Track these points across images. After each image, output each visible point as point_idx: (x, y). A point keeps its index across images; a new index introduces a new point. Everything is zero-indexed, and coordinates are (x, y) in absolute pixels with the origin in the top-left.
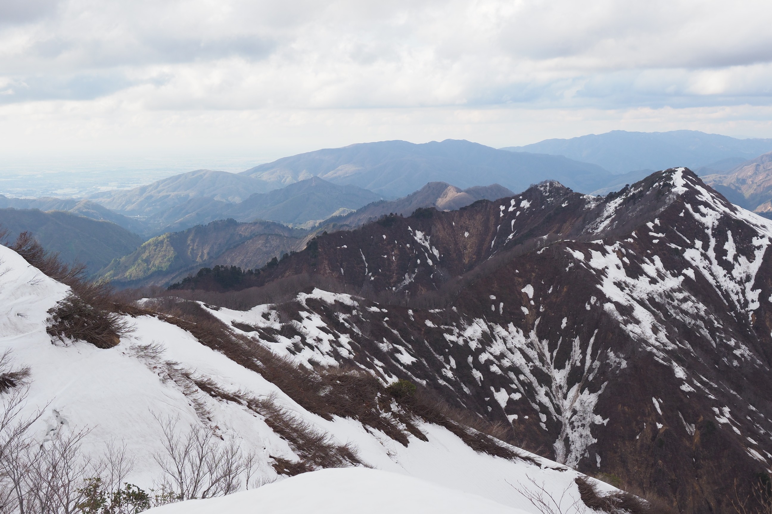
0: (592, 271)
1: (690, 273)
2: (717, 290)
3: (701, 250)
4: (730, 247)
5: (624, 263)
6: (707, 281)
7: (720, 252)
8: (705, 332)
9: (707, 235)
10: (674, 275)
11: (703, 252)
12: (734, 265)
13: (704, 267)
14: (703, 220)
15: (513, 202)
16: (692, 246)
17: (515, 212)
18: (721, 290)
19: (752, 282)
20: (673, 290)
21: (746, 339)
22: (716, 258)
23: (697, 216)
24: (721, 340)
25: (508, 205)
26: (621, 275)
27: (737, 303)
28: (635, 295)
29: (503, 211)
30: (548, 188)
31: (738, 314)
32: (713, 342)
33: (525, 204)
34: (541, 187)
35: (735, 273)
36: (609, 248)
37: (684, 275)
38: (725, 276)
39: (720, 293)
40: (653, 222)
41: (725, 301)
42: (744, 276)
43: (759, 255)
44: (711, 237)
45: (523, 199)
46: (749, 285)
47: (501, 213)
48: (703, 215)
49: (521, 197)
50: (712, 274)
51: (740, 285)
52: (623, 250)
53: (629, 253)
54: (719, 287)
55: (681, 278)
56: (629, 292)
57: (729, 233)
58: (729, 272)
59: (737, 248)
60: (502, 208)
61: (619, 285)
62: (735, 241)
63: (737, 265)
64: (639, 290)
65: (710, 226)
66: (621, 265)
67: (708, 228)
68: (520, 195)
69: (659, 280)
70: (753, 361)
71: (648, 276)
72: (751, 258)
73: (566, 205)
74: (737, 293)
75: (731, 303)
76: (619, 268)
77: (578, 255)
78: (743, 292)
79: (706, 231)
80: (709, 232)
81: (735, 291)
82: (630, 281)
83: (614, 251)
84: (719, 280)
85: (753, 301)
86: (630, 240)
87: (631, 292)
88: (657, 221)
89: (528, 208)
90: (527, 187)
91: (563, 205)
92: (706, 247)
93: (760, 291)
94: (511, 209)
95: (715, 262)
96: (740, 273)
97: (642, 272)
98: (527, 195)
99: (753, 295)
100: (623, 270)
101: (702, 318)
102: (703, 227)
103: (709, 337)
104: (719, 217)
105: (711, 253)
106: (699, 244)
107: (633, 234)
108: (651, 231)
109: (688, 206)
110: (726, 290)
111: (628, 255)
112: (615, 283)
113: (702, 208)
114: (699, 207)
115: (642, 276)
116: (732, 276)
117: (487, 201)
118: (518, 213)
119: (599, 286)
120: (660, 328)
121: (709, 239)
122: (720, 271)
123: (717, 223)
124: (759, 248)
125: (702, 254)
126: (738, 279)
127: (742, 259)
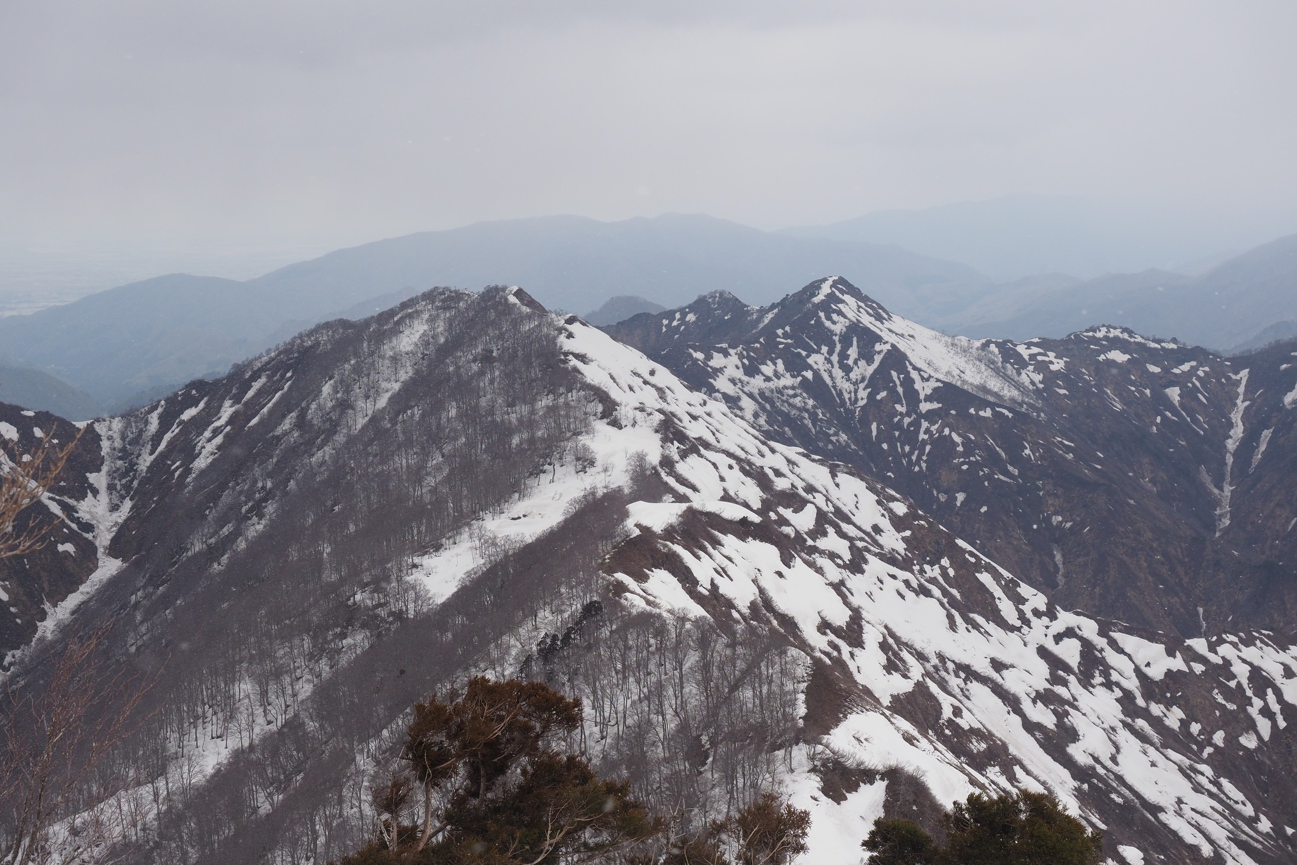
0: (709, 369)
1: (809, 375)
2: (832, 389)
3: (826, 354)
4: (853, 352)
5: (743, 364)
6: (824, 382)
7: (843, 356)
8: (808, 422)
9: (834, 341)
10: (793, 376)
11: (828, 356)
12: (853, 368)
13: (825, 370)
14: (832, 327)
15: (678, 316)
16: (818, 352)
17: (679, 326)
18: (836, 390)
19: (866, 382)
20: (785, 387)
21: (848, 429)
22: (838, 362)
23: (828, 324)
24: (821, 428)
25: (672, 319)
26: (739, 374)
27: (847, 400)
28: (746, 389)
29: (666, 326)
30: (717, 299)
31: (847, 410)
32: (813, 430)
33: (691, 317)
34: (710, 298)
35: (853, 375)
36: (732, 351)
37: (803, 376)
38: (843, 377)
39: (834, 392)
40: (783, 329)
41: (837, 399)
42: (859, 377)
43: (878, 359)
44: (837, 343)
45: (689, 313)
46: (862, 386)
47: (664, 328)
48: (834, 323)
49: (687, 310)
50: (831, 376)
51: (854, 385)
52: (745, 353)
53: (750, 355)
54: (835, 387)
55: (800, 378)
56: (741, 387)
57: (855, 339)
58: (847, 375)
59: (859, 352)
60: (665, 322)
61: (733, 381)
62: (858, 347)
63: (856, 368)
64: (751, 386)
65: (838, 333)
66: (740, 365)
67: (836, 335)
68: (686, 308)
69: (774, 378)
70: (848, 445)
71: (764, 375)
72: (870, 361)
73: (729, 316)
74: (850, 393)
75: (843, 401)
76: (737, 368)
77: (699, 356)
78: (856, 391)
79: (834, 337)
80: (836, 338)
81: (848, 391)
82: (746, 379)
83: (736, 354)
84: (836, 381)
85: (862, 399)
86: (758, 345)
87: (743, 386)
88: (788, 328)
89: (694, 322)
90: (695, 298)
91: (726, 318)
92: (831, 352)
93: (869, 390)
94: (675, 323)
95: (836, 365)
96: (857, 375)
97: (759, 372)
98: (693, 308)
99: (863, 394)
100: (741, 370)
101: (807, 411)
102: (832, 333)
103: (810, 425)
104: (847, 324)
105: (835, 358)
106: (825, 349)
107: (762, 340)
108: (779, 337)
109: (822, 314)
110: (840, 390)
111: (749, 358)
112: (729, 380)
113: (835, 317)
114: (832, 315)
115: (758, 374)
116: (849, 377)
117: (649, 314)
118: (683, 328)
119: (712, 381)
120: (761, 415)
121: (835, 345)
122: (838, 373)
123: (844, 329)
124: (879, 353)
125: (826, 359)
126: (854, 380)
127: (862, 363)
